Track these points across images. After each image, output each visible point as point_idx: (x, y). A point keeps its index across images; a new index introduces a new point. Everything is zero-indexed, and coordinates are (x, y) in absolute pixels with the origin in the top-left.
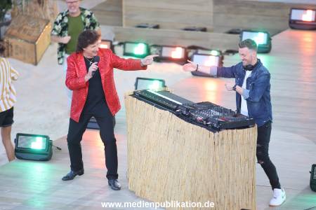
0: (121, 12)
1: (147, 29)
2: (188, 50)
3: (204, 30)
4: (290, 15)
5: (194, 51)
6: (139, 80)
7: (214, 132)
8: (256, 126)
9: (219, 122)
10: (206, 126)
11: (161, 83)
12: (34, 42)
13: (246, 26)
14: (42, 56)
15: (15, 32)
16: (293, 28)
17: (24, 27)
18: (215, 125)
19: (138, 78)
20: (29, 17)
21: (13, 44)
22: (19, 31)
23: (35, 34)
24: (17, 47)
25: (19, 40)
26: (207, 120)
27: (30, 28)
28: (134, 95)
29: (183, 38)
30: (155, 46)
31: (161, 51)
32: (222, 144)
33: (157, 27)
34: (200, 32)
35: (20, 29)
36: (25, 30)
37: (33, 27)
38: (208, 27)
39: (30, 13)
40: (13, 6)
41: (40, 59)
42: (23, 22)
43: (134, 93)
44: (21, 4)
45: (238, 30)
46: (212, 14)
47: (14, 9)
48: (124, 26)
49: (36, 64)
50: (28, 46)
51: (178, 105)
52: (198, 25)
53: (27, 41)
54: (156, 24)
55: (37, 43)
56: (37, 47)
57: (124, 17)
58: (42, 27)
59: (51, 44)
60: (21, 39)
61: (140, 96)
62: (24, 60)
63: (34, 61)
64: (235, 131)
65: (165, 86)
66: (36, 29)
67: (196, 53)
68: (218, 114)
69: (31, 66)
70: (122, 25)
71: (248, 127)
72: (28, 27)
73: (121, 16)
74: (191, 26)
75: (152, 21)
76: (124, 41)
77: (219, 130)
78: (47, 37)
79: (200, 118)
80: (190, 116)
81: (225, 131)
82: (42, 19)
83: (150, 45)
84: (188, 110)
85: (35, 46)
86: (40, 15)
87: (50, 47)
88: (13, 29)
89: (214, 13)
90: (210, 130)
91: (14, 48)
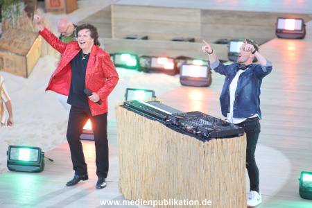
0: (110, 24)
1: (135, 40)
2: (177, 61)
3: (192, 40)
4: (277, 24)
5: (183, 61)
6: (129, 91)
7: (204, 141)
8: (245, 134)
9: (208, 132)
10: (196, 136)
11: (151, 93)
12: (24, 55)
13: (234, 36)
14: (33, 69)
15: (5, 45)
16: (279, 37)
17: (15, 40)
18: (205, 134)
19: (128, 89)
20: (19, 30)
21: (4, 58)
22: (9, 44)
23: (25, 46)
24: (8, 60)
25: (10, 54)
26: (196, 129)
27: (20, 41)
28: (124, 106)
29: (172, 49)
30: (144, 57)
31: (150, 62)
32: (212, 153)
33: (146, 38)
34: (188, 43)
35: (10, 42)
36: (15, 43)
37: (24, 40)
38: (196, 38)
39: (21, 25)
40: (3, 19)
41: (31, 72)
42: (14, 35)
43: (125, 104)
44: (11, 17)
45: (226, 40)
46: (199, 25)
47: (4, 23)
48: (113, 38)
49: (27, 76)
50: (19, 59)
51: (168, 115)
52: (186, 36)
53: (17, 54)
54: (144, 35)
55: (27, 56)
56: (28, 60)
57: (113, 28)
58: (32, 40)
59: (41, 56)
60: (12, 52)
61: (130, 106)
62: (15, 73)
63: (25, 73)
64: (224, 140)
65: (155, 97)
66: (27, 41)
67: (185, 64)
68: (207, 123)
69: (22, 79)
70: (111, 37)
71: (237, 136)
72: (19, 40)
73: (110, 28)
74: (179, 37)
75: (141, 32)
76: (113, 53)
77: (208, 139)
78: (37, 50)
79: (189, 128)
80: (180, 125)
81: (215, 140)
82: (32, 32)
83: (139, 56)
84: (178, 120)
85: (26, 58)
86: (30, 28)
87: (41, 60)
88: (4, 42)
89: (202, 23)
90: (200, 139)
91: (5, 61)
